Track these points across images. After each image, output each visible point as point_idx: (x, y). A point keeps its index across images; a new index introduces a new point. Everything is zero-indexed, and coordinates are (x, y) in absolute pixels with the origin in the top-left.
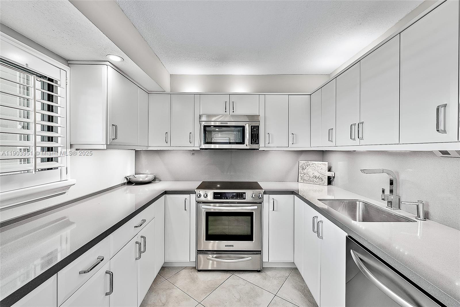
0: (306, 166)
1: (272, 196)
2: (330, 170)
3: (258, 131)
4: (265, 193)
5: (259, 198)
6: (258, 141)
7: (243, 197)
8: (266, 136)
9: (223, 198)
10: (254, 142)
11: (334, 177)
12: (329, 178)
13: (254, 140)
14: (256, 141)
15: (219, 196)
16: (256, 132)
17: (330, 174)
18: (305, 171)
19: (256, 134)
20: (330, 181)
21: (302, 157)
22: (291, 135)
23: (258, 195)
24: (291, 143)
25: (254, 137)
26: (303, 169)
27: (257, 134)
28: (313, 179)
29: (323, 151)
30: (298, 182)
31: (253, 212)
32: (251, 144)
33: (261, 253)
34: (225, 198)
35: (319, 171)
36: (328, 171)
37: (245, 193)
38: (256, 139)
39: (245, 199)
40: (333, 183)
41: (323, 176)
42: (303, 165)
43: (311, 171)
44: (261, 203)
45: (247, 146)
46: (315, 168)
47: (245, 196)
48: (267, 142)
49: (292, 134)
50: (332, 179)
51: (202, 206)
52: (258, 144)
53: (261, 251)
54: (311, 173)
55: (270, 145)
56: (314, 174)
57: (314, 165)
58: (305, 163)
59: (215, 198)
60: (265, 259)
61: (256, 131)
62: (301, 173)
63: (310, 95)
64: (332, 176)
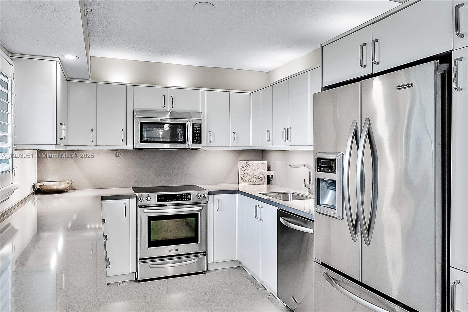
0: (247, 167)
1: (216, 196)
2: (269, 169)
3: (200, 129)
4: (210, 193)
5: (204, 198)
6: (200, 140)
7: (188, 198)
8: (208, 134)
9: (168, 200)
10: (196, 141)
11: (272, 176)
12: (268, 177)
13: (195, 138)
14: (197, 140)
15: (163, 198)
16: (198, 131)
17: (269, 173)
18: (245, 172)
19: (197, 132)
20: (269, 180)
21: (243, 156)
22: (232, 134)
23: (204, 195)
24: (232, 142)
25: (196, 136)
26: (244, 169)
27: (199, 132)
28: (253, 179)
29: (263, 150)
30: (238, 183)
31: (198, 213)
32: (193, 143)
33: (206, 254)
34: (170, 200)
35: (259, 171)
36: (267, 171)
37: (190, 194)
38: (198, 138)
39: (190, 199)
40: (272, 182)
41: (263, 175)
42: (243, 165)
43: (251, 171)
44: (206, 203)
45: (188, 145)
46: (255, 168)
47: (190, 197)
48: (209, 141)
49: (234, 132)
50: (271, 178)
51: (144, 211)
52: (200, 143)
53: (206, 252)
54: (252, 174)
55: (212, 144)
56: (254, 174)
57: (255, 165)
58: (246, 164)
59: (159, 200)
60: (210, 260)
61: (198, 129)
62: (242, 173)
63: (251, 93)
64: (270, 175)
